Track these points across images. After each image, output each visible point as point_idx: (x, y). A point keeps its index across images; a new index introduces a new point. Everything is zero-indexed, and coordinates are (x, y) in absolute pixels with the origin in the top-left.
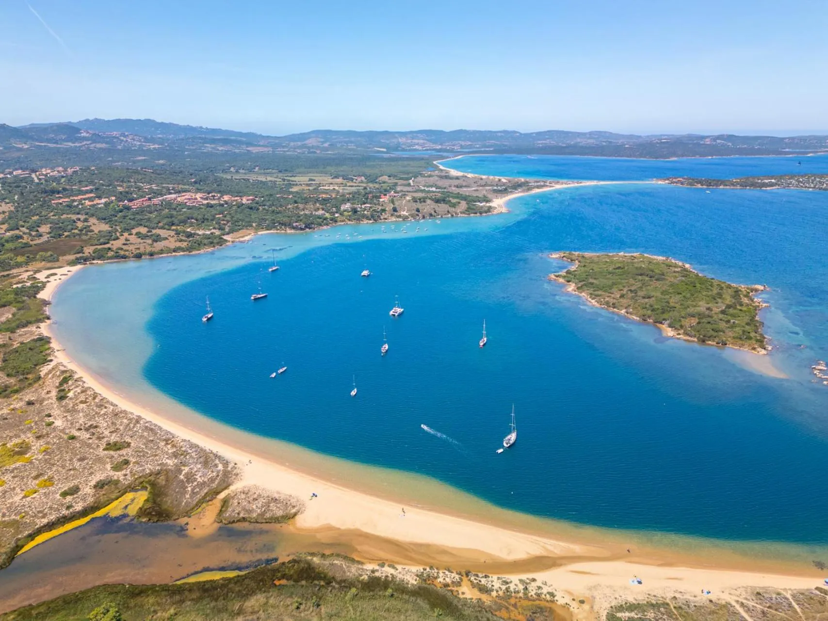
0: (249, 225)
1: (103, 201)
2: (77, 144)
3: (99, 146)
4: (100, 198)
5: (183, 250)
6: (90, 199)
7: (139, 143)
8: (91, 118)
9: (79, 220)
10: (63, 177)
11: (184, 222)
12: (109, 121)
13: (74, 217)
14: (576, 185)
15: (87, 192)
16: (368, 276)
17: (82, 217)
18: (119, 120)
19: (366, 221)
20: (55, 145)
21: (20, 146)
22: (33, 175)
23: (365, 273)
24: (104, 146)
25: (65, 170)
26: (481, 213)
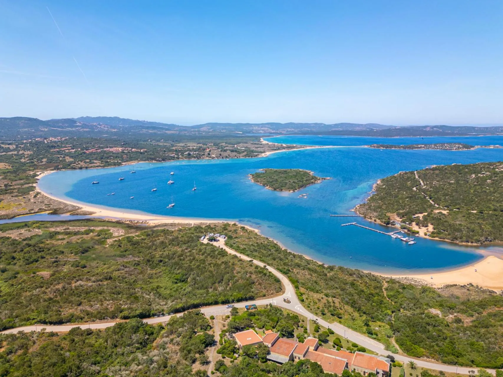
0: (137, 159)
1: (74, 150)
2: (74, 129)
3: (85, 130)
4: (73, 149)
5: (101, 167)
6: (68, 149)
7: (107, 129)
8: (85, 116)
9: (61, 157)
10: (59, 141)
11: (108, 158)
12: (94, 118)
13: (59, 156)
14: (320, 147)
15: (68, 147)
16: (173, 174)
17: (62, 156)
18: (100, 117)
19: (193, 159)
20: (61, 129)
21: (43, 129)
22: (45, 141)
23: (172, 173)
24: (88, 130)
25: (61, 138)
26: (252, 157)
